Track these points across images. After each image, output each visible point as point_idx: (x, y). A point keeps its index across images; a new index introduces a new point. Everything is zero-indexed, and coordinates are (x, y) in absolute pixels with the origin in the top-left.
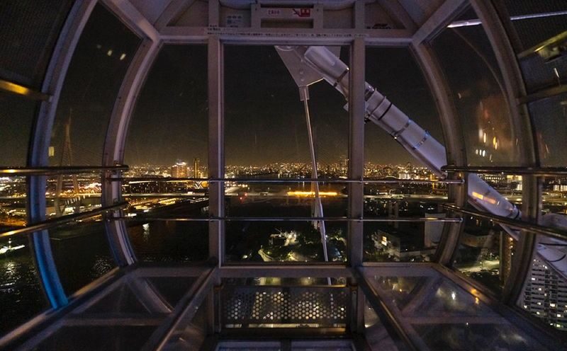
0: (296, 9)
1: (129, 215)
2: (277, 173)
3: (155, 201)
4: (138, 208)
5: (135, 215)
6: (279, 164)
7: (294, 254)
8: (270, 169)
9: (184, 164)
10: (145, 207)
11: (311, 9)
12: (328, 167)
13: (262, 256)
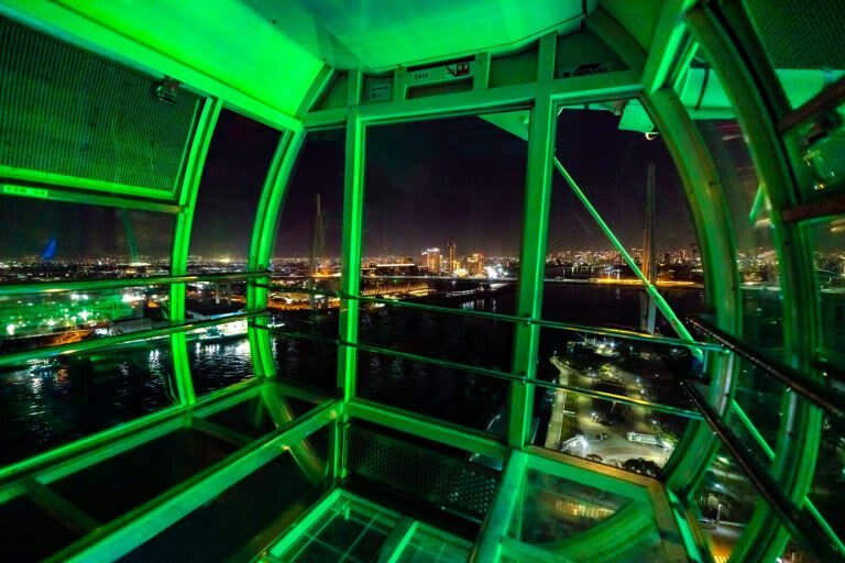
0: (450, 67)
1: (377, 305)
2: (570, 265)
3: (404, 290)
4: (386, 297)
5: (382, 305)
6: (572, 254)
7: (613, 369)
8: (558, 261)
9: (436, 250)
10: (393, 297)
11: (471, 63)
12: (667, 256)
13: (558, 366)
